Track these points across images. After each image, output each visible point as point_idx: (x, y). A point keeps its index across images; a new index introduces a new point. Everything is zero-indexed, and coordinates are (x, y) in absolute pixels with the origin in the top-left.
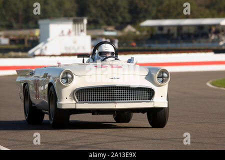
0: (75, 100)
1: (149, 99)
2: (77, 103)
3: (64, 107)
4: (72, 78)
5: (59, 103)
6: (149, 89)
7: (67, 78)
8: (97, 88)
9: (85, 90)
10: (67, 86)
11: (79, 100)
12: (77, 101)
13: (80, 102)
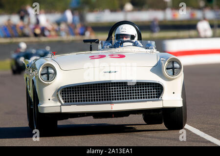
0: (60, 102)
1: (157, 97)
2: (62, 105)
3: (46, 111)
4: (55, 73)
5: (40, 106)
6: (156, 84)
7: (48, 74)
8: (88, 85)
9: (73, 88)
10: (48, 84)
11: (66, 102)
12: (63, 102)
13: (67, 103)
